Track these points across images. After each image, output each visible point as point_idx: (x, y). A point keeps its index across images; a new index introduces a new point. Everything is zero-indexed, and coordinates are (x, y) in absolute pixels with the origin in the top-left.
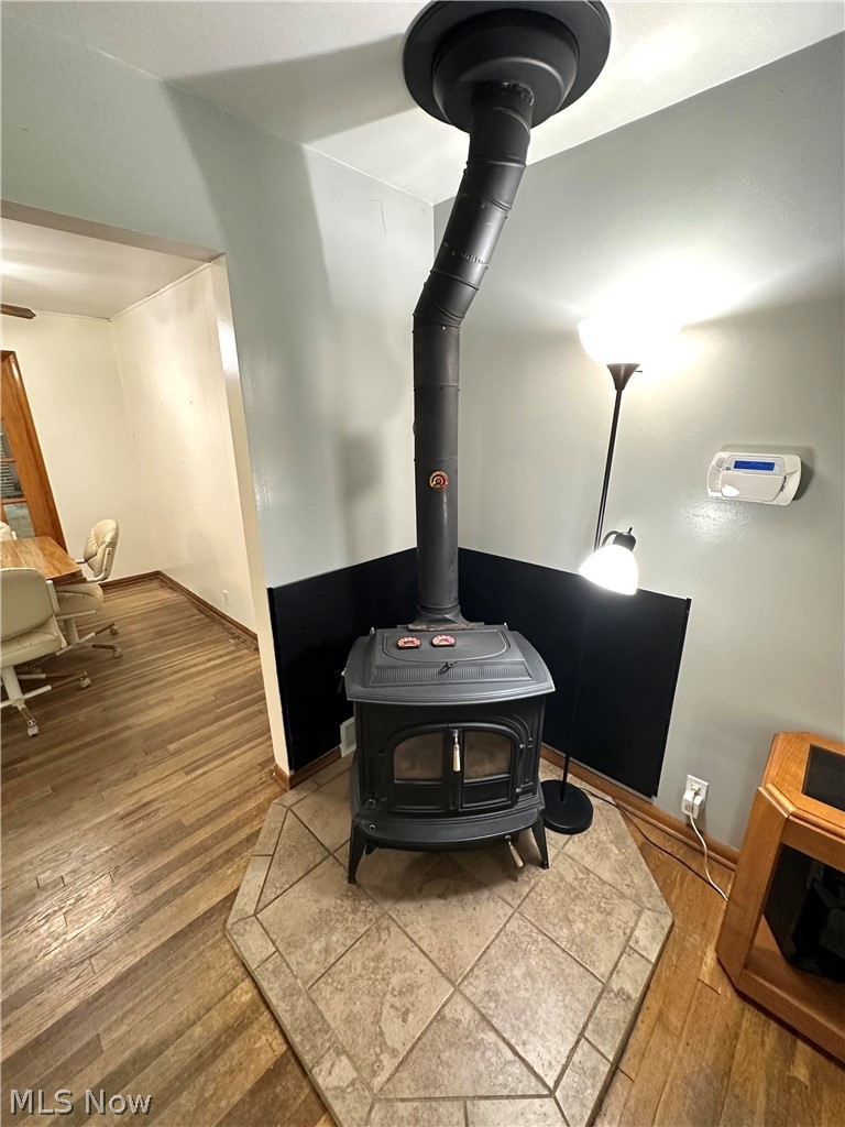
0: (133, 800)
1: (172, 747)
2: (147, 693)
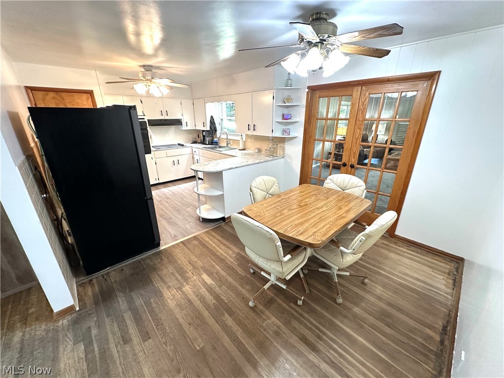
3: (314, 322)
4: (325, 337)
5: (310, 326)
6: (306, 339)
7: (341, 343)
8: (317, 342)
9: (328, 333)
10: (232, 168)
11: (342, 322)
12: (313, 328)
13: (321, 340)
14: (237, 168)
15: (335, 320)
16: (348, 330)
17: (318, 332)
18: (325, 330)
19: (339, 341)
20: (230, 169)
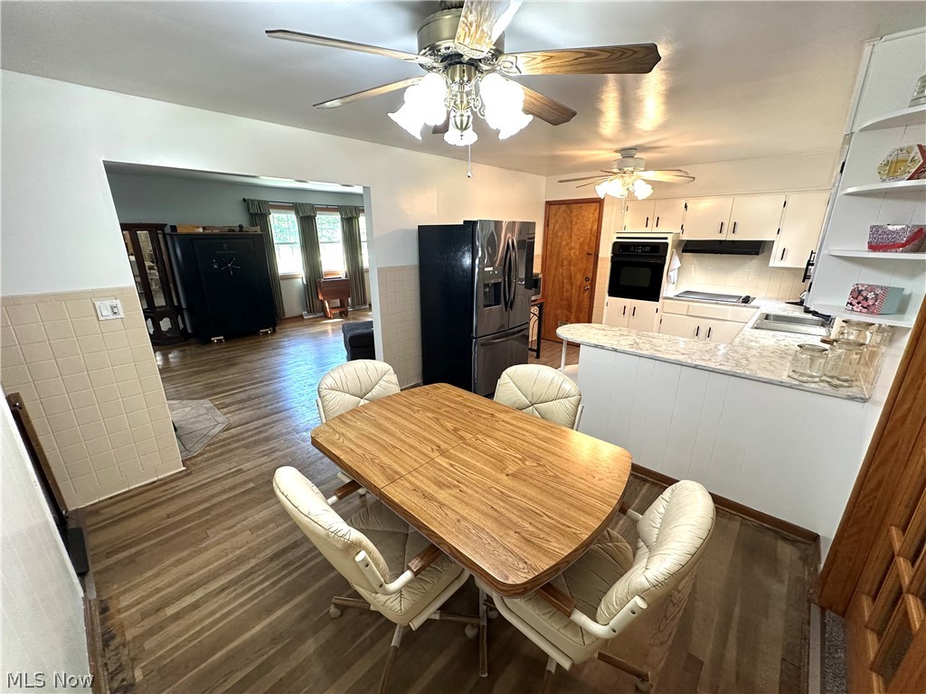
0: (272, 457)
1: (251, 485)
2: (279, 537)
3: (312, 563)
4: (284, 573)
5: (309, 557)
6: (293, 548)
7: (267, 594)
8: (284, 561)
9: (289, 579)
10: (602, 347)
11: (297, 606)
12: (305, 560)
13: (283, 566)
14: (616, 350)
15: (304, 595)
16: (279, 613)
17: (296, 565)
18: (295, 575)
19: (270, 592)
20: (596, 346)
